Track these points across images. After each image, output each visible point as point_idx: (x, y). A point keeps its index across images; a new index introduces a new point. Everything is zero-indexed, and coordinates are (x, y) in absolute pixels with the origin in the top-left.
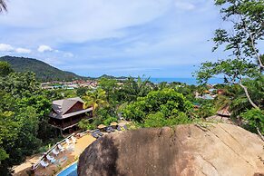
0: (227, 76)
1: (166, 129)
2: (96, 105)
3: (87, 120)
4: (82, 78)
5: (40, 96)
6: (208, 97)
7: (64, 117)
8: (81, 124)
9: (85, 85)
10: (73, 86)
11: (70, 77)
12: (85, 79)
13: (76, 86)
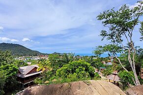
0: (109, 53)
1: (66, 84)
2: (44, 69)
3: (39, 78)
4: (43, 54)
5: (12, 65)
6: (110, 64)
7: (26, 76)
8: (35, 81)
9: (44, 58)
10: (37, 58)
11: (36, 54)
12: (44, 55)
13: (39, 58)
